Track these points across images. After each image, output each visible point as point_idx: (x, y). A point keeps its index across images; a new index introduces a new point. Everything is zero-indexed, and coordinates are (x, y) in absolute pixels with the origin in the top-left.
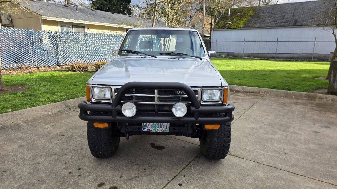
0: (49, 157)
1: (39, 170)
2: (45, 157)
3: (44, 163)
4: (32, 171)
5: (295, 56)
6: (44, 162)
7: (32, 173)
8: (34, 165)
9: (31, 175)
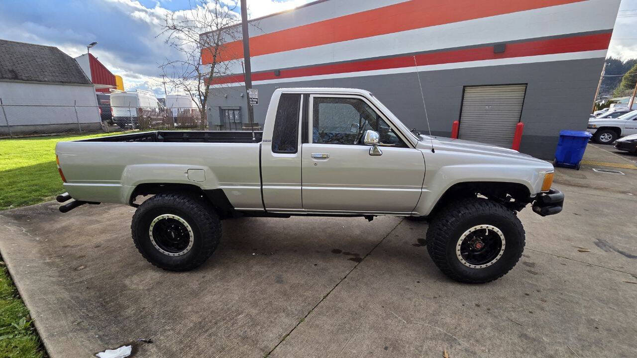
0: (539, 342)
1: (580, 340)
2: (545, 348)
3: (561, 341)
4: (594, 348)
5: (39, 128)
6: (559, 343)
7: (596, 346)
8: (580, 352)
9: (602, 344)
